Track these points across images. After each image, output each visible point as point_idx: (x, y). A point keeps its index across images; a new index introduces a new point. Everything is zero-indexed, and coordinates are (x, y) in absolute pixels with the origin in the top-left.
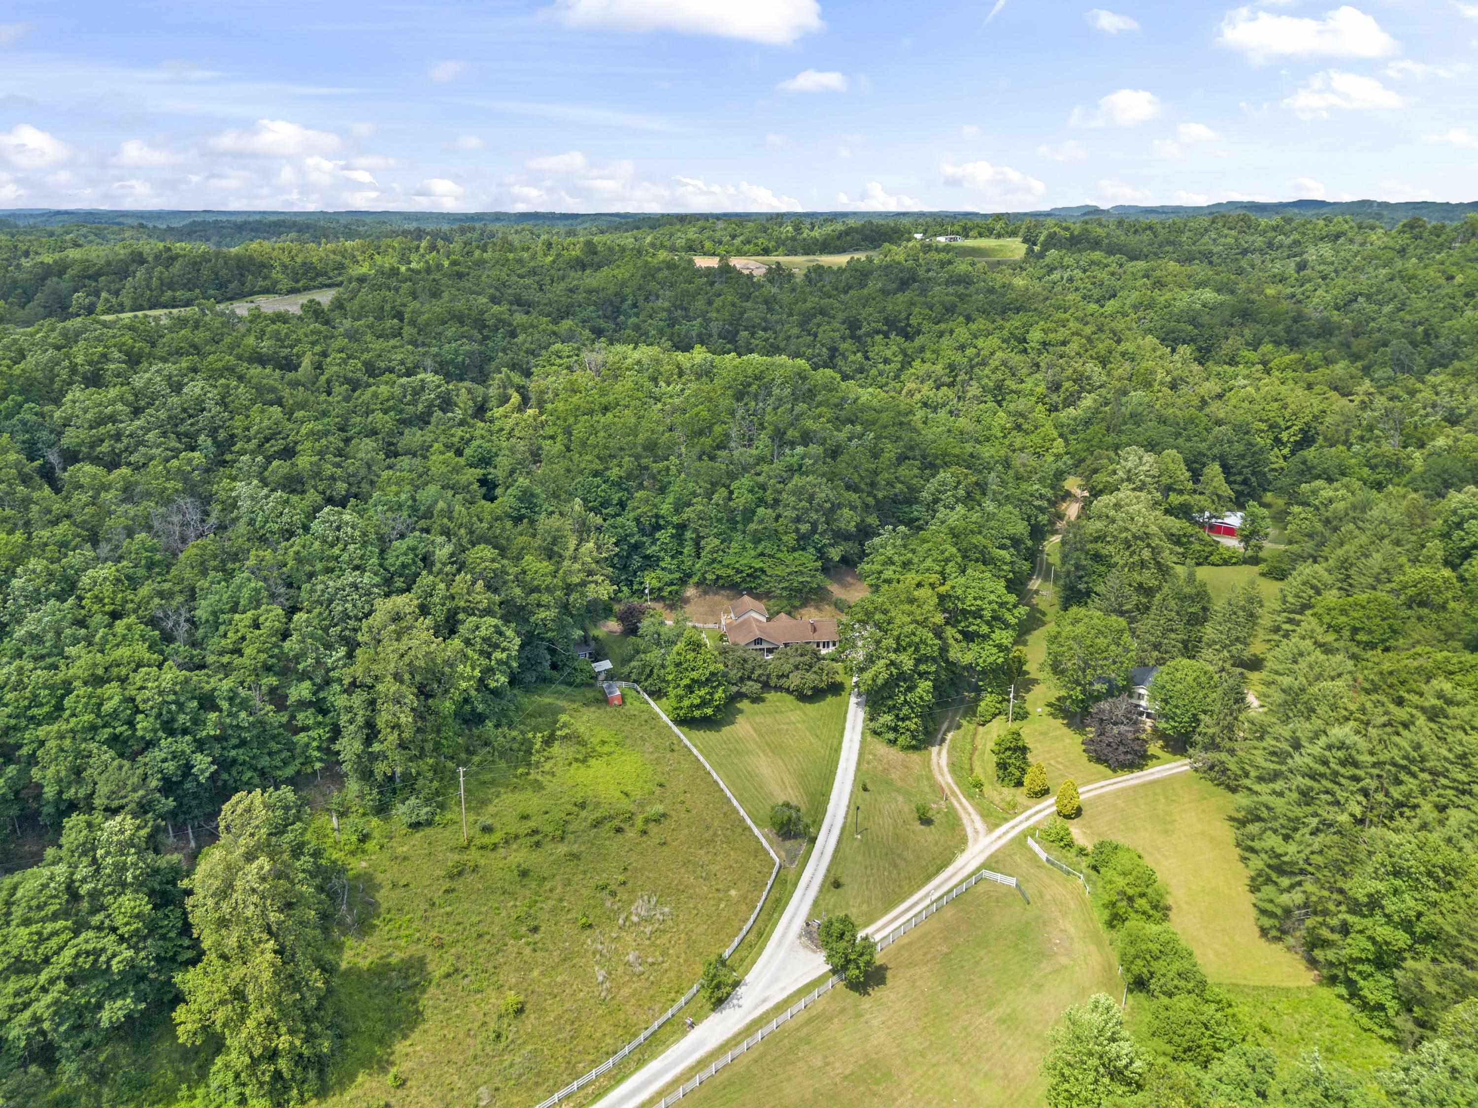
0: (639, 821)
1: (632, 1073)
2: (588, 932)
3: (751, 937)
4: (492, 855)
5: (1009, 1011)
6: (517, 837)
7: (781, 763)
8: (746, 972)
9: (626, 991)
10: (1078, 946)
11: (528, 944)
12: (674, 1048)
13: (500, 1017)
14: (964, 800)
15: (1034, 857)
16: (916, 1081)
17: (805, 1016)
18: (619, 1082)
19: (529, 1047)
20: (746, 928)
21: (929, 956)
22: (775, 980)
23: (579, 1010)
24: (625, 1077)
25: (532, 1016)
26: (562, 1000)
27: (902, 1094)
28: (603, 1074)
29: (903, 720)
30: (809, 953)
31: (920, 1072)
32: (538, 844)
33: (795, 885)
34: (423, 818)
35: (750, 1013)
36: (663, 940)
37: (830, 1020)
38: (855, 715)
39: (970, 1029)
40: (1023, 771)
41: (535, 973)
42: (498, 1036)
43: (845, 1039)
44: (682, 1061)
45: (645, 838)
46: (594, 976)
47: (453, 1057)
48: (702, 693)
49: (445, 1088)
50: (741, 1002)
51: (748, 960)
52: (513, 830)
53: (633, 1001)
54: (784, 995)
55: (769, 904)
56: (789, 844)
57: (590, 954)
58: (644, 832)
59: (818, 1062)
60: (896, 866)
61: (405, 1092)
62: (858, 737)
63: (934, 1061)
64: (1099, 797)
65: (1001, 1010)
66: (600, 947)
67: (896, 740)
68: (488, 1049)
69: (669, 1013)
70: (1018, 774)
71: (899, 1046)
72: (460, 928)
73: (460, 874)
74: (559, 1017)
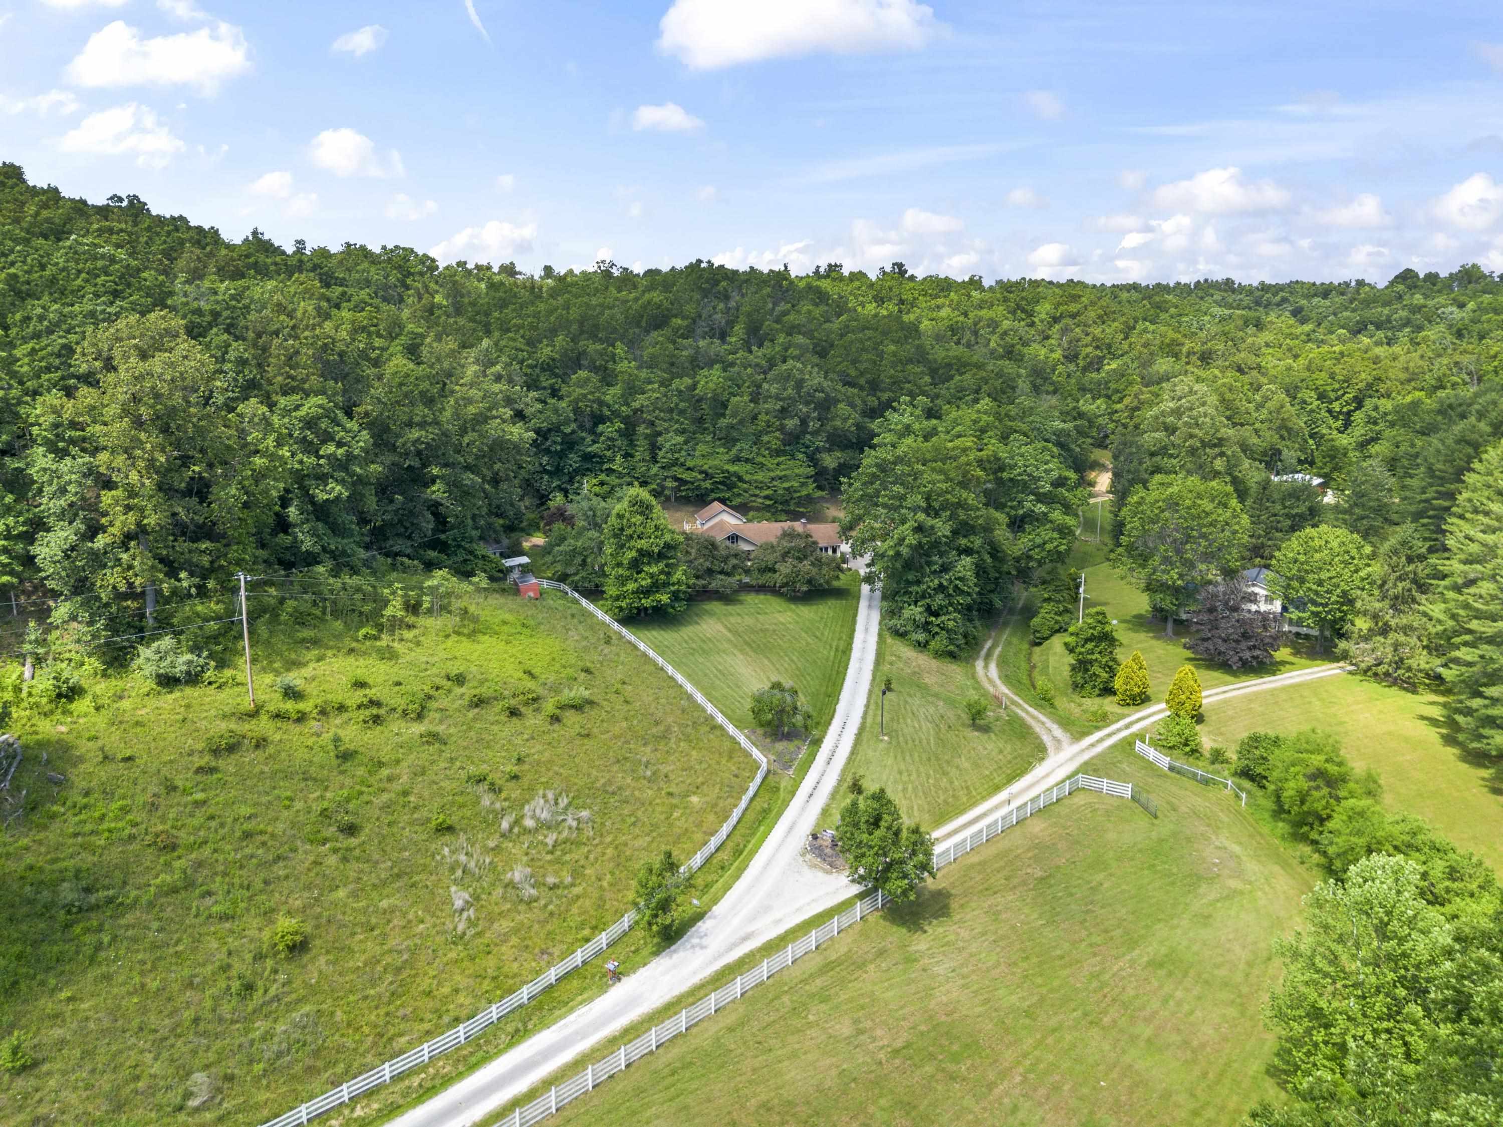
0: (549, 707)
1: (499, 1053)
2: (447, 838)
3: (723, 856)
4: (296, 729)
5: (1163, 950)
6: (342, 708)
7: (766, 662)
8: (715, 901)
9: (504, 925)
10: (1252, 867)
11: (335, 851)
12: (583, 1010)
13: (259, 957)
14: (1030, 709)
15: (1150, 766)
16: (1025, 1055)
17: (818, 961)
18: (472, 1068)
19: (307, 1008)
20: (714, 842)
21: (1016, 881)
22: (765, 909)
23: (413, 951)
24: (487, 1058)
25: (322, 960)
26: (384, 935)
27: (1004, 1074)
28: (444, 1055)
29: (936, 615)
30: (820, 874)
31: (1028, 1042)
32: (377, 720)
33: (793, 793)
34: (180, 669)
35: (720, 955)
36: (578, 854)
37: (861, 966)
38: (868, 617)
39: (1106, 977)
40: (1112, 672)
41: (341, 893)
42: (249, 987)
43: (889, 994)
44: (597, 1029)
45: (556, 726)
46: (449, 901)
47: (153, 1020)
48: (654, 569)
49: (125, 1073)
50: (704, 941)
51: (719, 884)
52: (338, 697)
53: (514, 940)
54: (780, 930)
55: (750, 816)
56: (781, 746)
57: (444, 870)
58: (555, 719)
59: (845, 1028)
60: (945, 774)
61: (33, 1082)
62: (873, 639)
63: (1053, 1022)
64: (1225, 701)
65: (1152, 949)
66: (463, 858)
67: (927, 642)
68: (225, 1009)
69: (578, 957)
70: (1105, 675)
71: (987, 1001)
72: (213, 824)
73: (232, 749)
74: (373, 961)
